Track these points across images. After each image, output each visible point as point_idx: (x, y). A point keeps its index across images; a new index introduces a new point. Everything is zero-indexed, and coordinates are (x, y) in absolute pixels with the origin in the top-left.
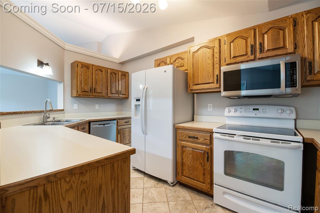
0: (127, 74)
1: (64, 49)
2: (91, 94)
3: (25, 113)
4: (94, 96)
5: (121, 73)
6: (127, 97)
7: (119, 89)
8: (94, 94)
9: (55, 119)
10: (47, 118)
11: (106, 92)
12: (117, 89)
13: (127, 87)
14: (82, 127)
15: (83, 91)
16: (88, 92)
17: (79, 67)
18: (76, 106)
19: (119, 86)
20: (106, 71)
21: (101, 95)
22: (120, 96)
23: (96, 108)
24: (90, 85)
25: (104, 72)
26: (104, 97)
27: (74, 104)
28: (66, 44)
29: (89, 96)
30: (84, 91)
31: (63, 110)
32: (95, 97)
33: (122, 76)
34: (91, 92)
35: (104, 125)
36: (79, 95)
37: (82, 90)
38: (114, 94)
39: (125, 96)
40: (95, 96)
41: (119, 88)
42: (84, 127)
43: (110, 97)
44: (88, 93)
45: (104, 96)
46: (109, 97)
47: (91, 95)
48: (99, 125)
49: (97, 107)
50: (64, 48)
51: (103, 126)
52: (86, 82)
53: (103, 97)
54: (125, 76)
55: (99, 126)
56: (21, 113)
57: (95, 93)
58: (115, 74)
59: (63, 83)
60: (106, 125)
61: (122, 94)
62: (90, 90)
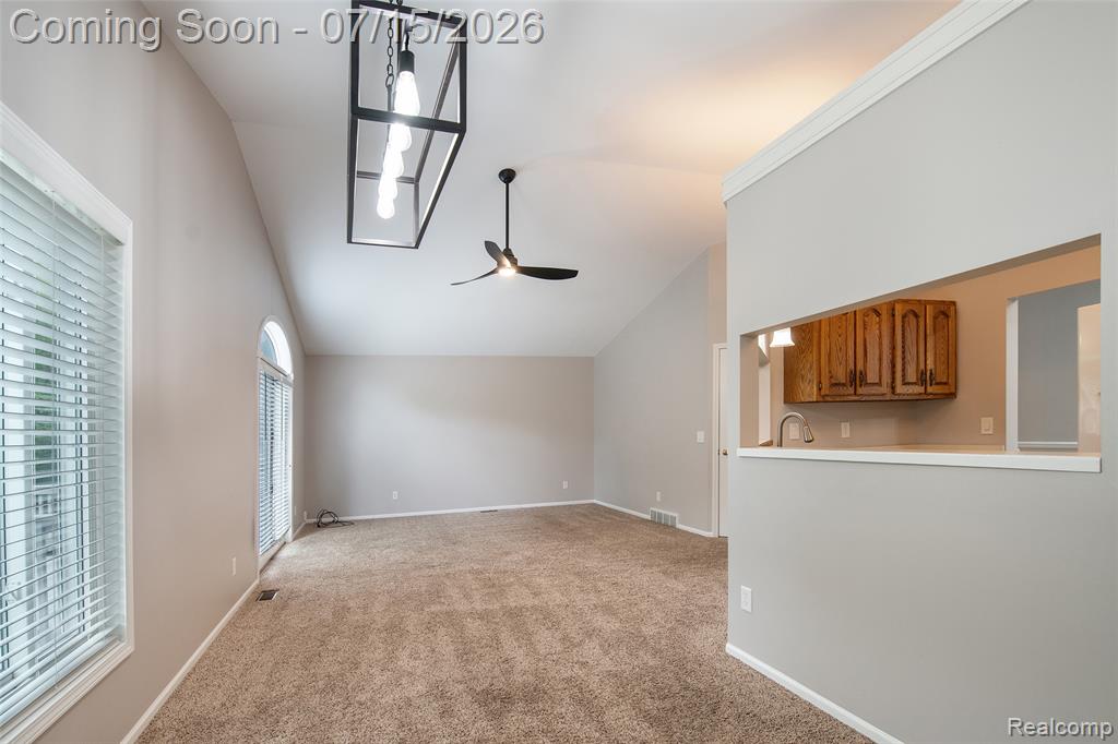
0: (952, 308)
2: (852, 391)
4: (858, 395)
5: (935, 308)
6: (953, 391)
7: (929, 367)
8: (859, 391)
11: (889, 381)
12: (922, 367)
13: (952, 357)
15: (834, 384)
16: (844, 385)
19: (928, 354)
20: (889, 311)
21: (877, 392)
22: (930, 390)
23: (843, 436)
25: (884, 316)
26: (884, 399)
29: (845, 399)
30: (836, 384)
32: (861, 399)
33: (935, 318)
34: (851, 386)
36: (823, 397)
37: (833, 381)
38: (912, 384)
39: (945, 390)
40: (861, 395)
41: (928, 362)
43: (900, 397)
44: (845, 388)
45: (884, 395)
46: (896, 397)
47: (852, 395)
49: (846, 430)
52: (840, 355)
53: (881, 398)
54: (947, 316)
57: (861, 386)
58: (916, 316)
61: (937, 384)
62: (848, 378)
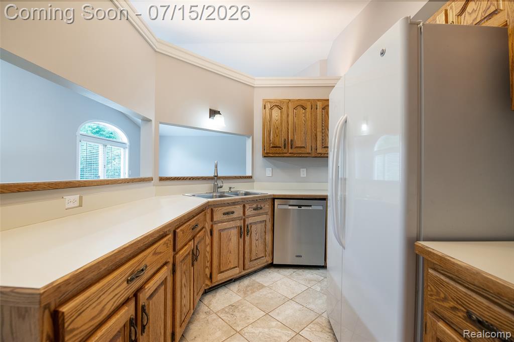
1: (253, 87)
2: (285, 151)
3: (190, 179)
4: (290, 153)
8: (290, 151)
9: (232, 190)
10: (218, 188)
11: (314, 146)
14: (254, 206)
15: (273, 147)
16: (280, 147)
17: (266, 109)
18: (269, 172)
20: (313, 106)
21: (303, 152)
23: (302, 176)
24: (284, 136)
25: (309, 109)
26: (310, 155)
27: (267, 169)
28: (256, 78)
29: (282, 155)
30: (275, 147)
31: (250, 177)
32: (293, 156)
34: (285, 148)
35: (300, 206)
36: (267, 153)
37: (272, 145)
40: (292, 153)
42: (259, 206)
43: (321, 154)
44: (280, 149)
45: (309, 153)
46: (319, 155)
47: (286, 153)
48: (290, 205)
49: (303, 173)
50: (253, 85)
51: (297, 208)
52: (277, 131)
53: (307, 155)
55: (290, 207)
56: (184, 179)
57: (291, 148)
59: (251, 138)
60: (303, 208)
62: (283, 144)
